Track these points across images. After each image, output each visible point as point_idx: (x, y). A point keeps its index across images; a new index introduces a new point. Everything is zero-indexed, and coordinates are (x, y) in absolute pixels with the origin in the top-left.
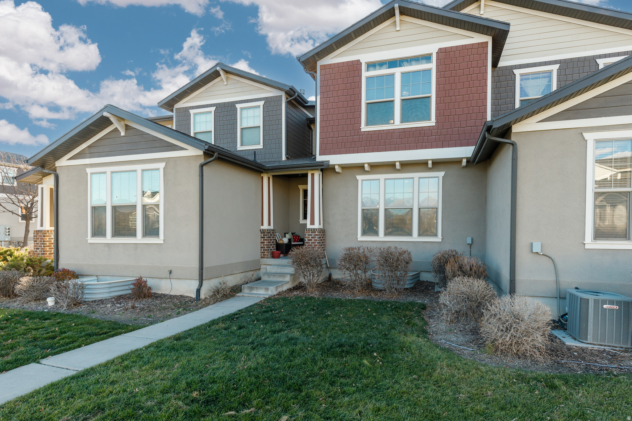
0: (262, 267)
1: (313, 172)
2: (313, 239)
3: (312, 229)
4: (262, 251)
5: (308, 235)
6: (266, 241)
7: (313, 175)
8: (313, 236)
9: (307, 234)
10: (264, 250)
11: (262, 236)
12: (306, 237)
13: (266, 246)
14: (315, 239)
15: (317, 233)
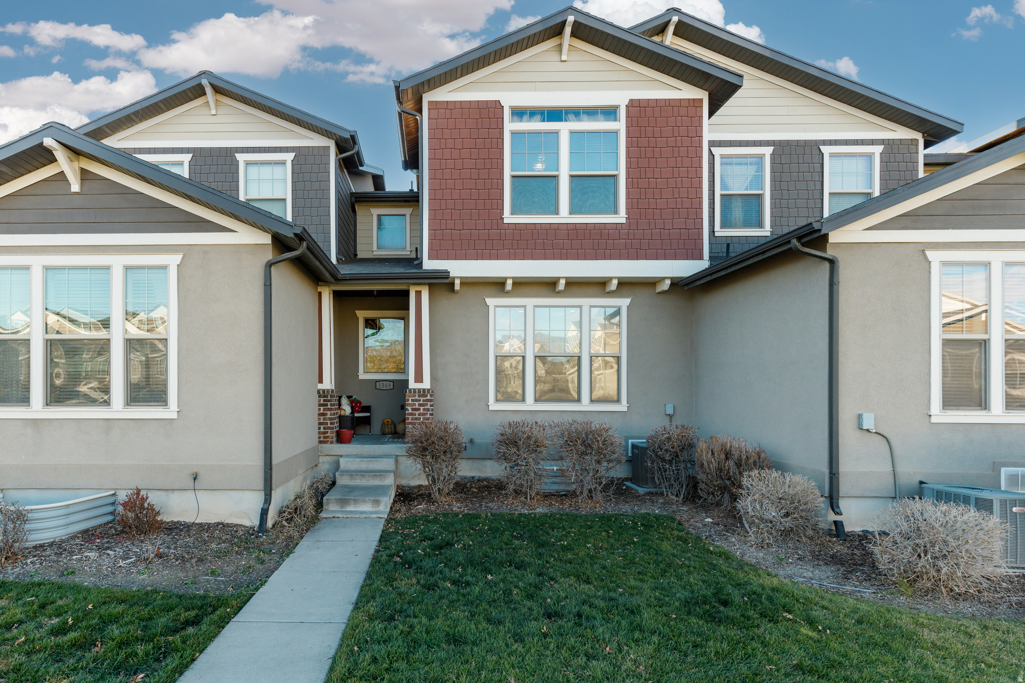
0: (320, 461)
1: (418, 288)
2: (422, 408)
3: (419, 390)
4: (322, 430)
5: (412, 400)
6: (329, 412)
7: (418, 294)
8: (421, 402)
9: (410, 399)
10: (325, 428)
11: (322, 402)
12: (408, 405)
13: (329, 422)
14: (426, 407)
15: (429, 397)
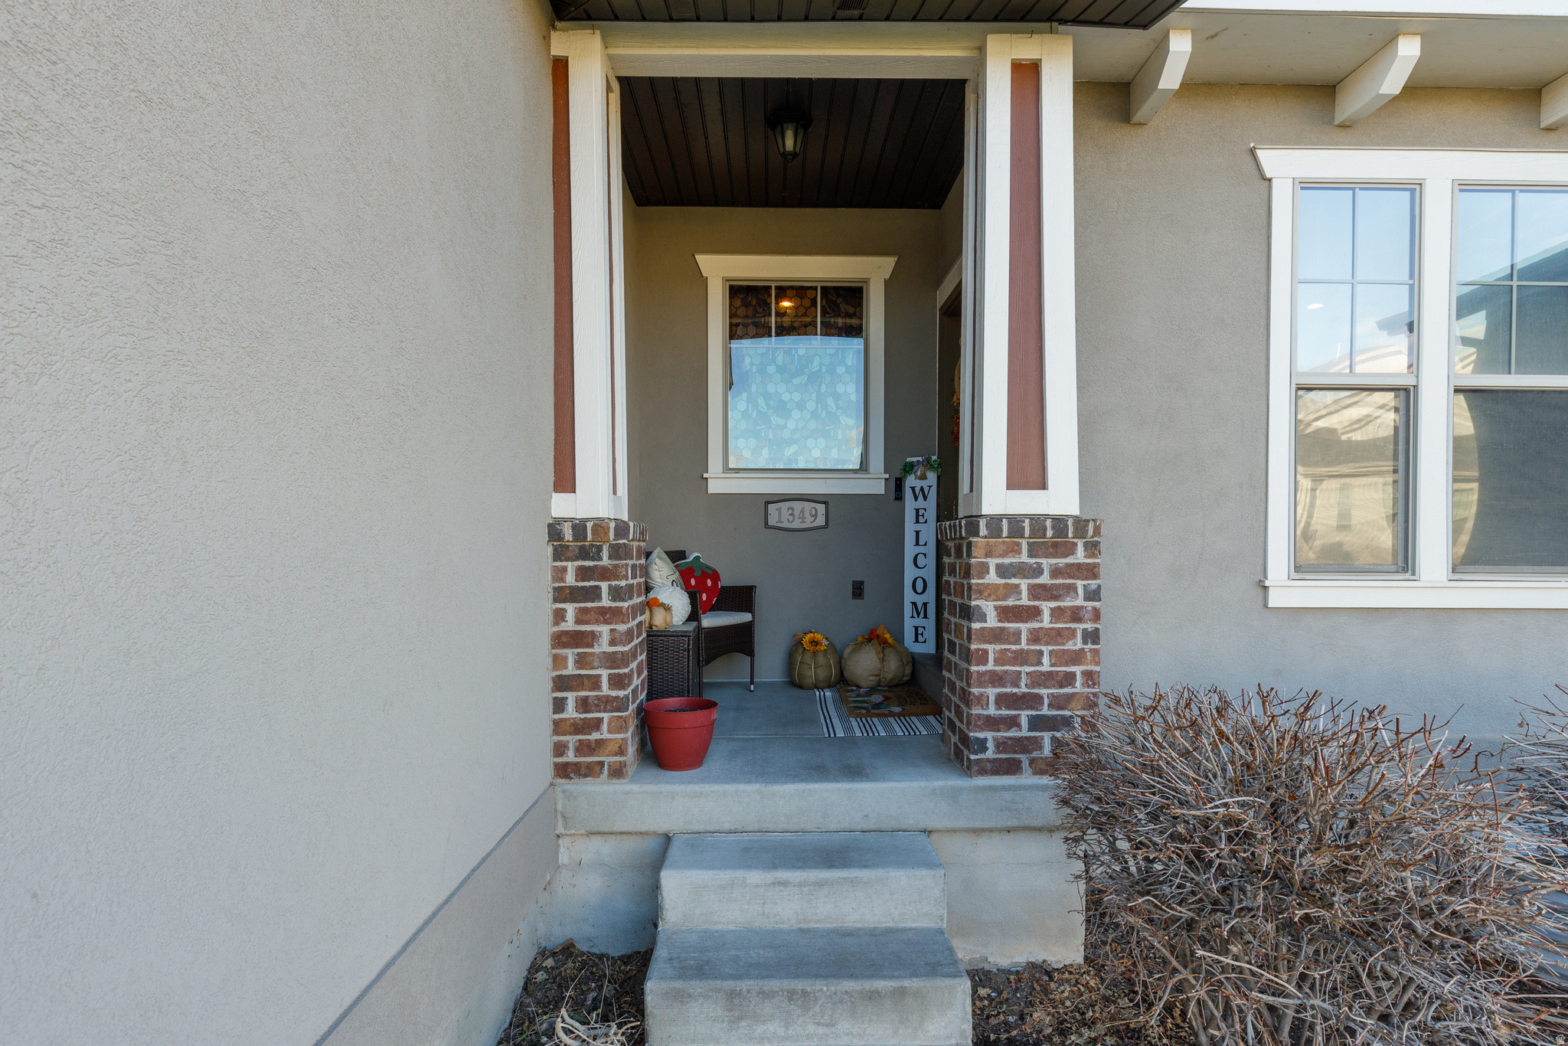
0: (564, 858)
2: (1046, 607)
3: (1038, 521)
4: (571, 712)
5: (1002, 570)
6: (604, 630)
7: (1024, 77)
8: (1045, 579)
9: (992, 563)
10: (584, 705)
11: (570, 579)
12: (980, 595)
13: (605, 673)
14: (1067, 603)
15: (1080, 556)
